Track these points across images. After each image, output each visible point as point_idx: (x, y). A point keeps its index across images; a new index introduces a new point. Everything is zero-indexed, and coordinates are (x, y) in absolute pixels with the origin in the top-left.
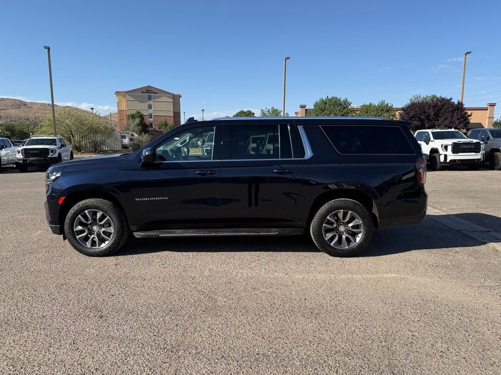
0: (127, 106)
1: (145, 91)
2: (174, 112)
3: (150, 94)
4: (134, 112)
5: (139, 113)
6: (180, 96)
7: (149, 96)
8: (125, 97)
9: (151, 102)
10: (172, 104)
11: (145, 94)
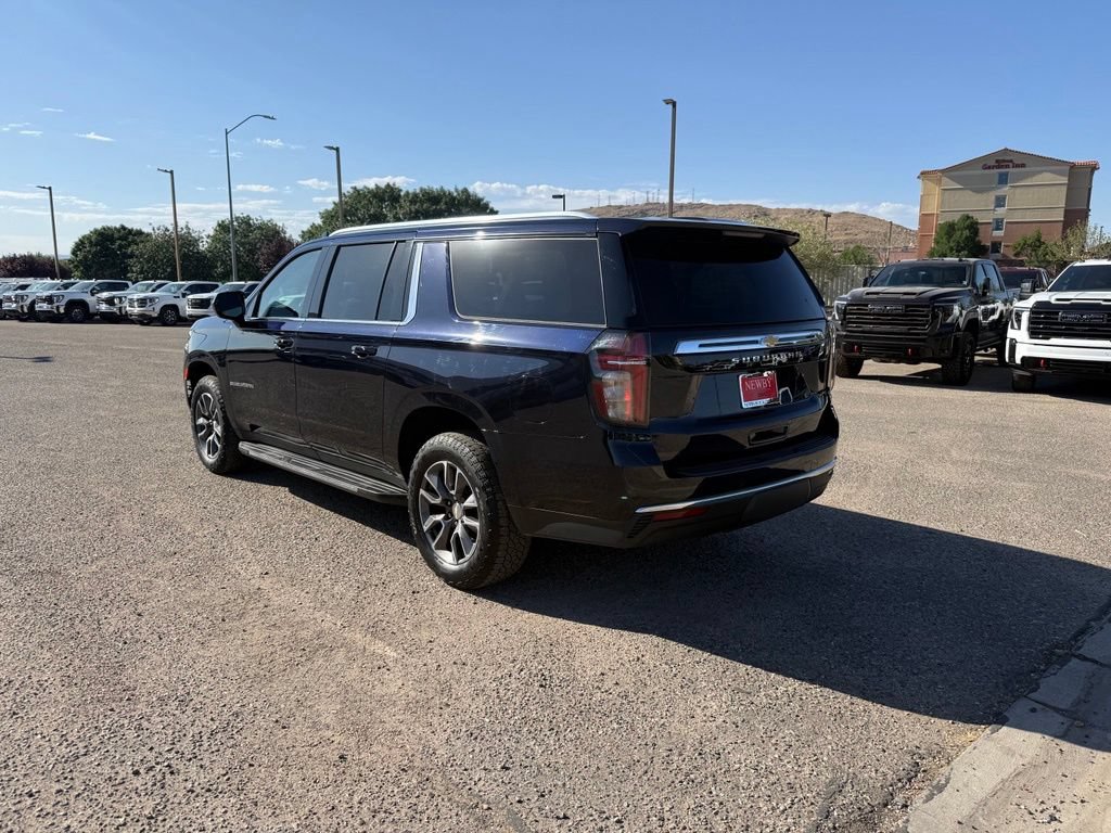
0: (942, 204)
1: (993, 163)
2: (1066, 211)
3: (1007, 170)
4: (956, 218)
5: (968, 217)
6: (1094, 168)
7: (1001, 175)
8: (939, 182)
9: (1005, 190)
10: (1065, 189)
11: (992, 171)
